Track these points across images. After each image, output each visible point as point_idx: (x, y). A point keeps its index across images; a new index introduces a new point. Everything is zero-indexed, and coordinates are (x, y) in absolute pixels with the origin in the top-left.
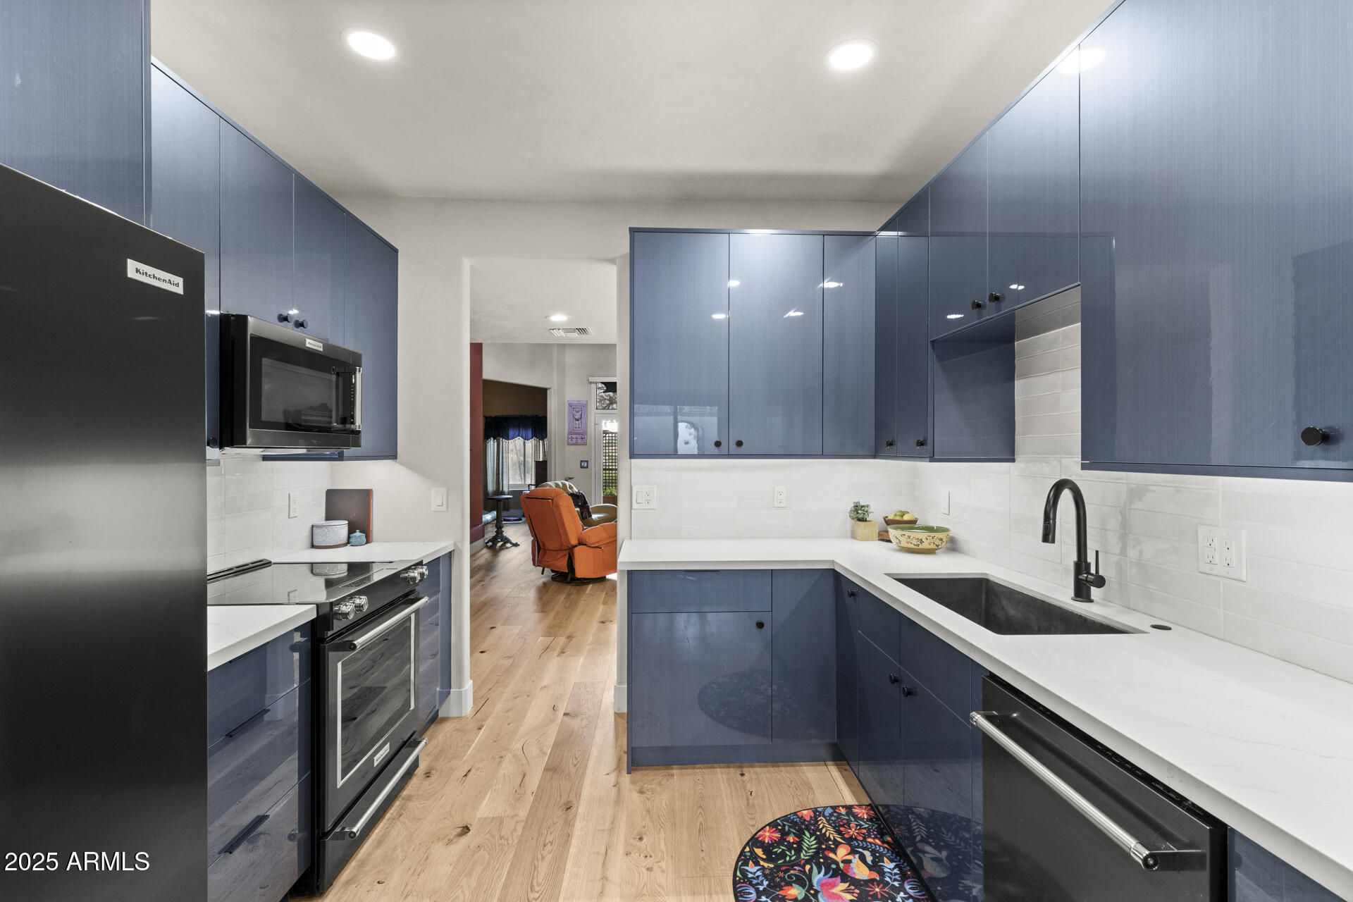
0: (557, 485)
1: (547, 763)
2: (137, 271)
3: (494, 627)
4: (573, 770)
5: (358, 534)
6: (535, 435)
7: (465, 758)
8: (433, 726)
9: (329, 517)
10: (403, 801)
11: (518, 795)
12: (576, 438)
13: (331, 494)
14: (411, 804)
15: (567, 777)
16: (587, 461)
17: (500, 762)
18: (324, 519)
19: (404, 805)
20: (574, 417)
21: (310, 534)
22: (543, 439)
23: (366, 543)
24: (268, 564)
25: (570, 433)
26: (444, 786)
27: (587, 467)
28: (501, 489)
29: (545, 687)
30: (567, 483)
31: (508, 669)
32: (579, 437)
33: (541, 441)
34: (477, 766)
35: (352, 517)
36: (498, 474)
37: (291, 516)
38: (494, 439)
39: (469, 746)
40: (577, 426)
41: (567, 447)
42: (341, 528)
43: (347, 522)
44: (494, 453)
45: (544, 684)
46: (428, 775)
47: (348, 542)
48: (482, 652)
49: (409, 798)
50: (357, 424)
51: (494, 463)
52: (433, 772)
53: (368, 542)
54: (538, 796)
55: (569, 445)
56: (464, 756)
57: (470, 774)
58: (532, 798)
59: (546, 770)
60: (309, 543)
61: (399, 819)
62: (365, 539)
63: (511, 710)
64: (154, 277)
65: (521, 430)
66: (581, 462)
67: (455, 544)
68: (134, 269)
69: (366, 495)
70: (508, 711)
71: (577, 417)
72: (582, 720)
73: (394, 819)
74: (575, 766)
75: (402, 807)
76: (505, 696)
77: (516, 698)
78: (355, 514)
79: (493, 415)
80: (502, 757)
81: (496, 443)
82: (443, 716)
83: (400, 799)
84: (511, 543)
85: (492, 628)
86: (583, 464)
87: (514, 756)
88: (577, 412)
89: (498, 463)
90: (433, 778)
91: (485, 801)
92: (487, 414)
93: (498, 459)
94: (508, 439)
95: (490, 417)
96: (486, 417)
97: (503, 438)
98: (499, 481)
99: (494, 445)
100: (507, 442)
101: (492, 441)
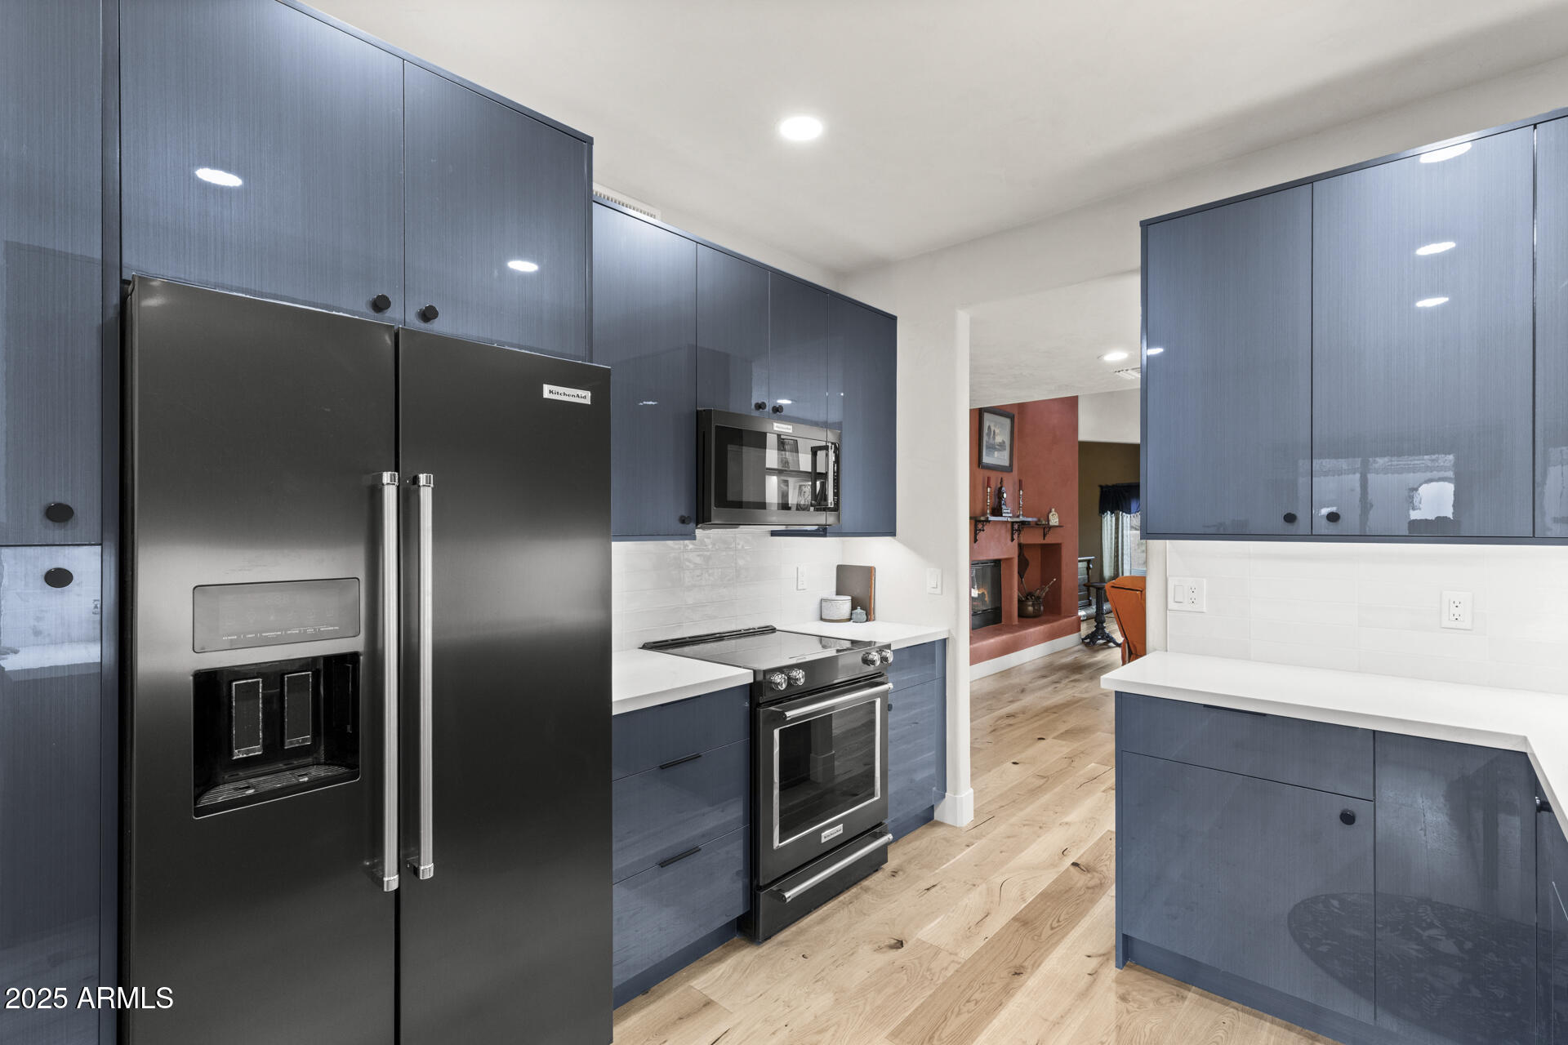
1: (1021, 911)
2: (551, 392)
3: (1043, 739)
4: (1047, 932)
5: (859, 610)
7: (937, 871)
8: (924, 826)
9: (838, 593)
10: (860, 891)
11: (968, 934)
13: (841, 569)
14: (866, 897)
15: (1036, 938)
17: (969, 890)
18: (835, 593)
19: (859, 894)
21: (819, 606)
23: (867, 621)
24: (773, 630)
26: (902, 891)
29: (1067, 824)
31: (1034, 790)
34: (945, 884)
35: (855, 593)
36: (1117, 556)
37: (799, 588)
38: (1112, 513)
39: (948, 860)
42: (845, 604)
43: (850, 598)
44: (1111, 530)
45: (1067, 819)
46: (894, 874)
47: (850, 620)
48: (1014, 763)
49: (866, 890)
50: (829, 501)
51: (1111, 543)
52: (901, 873)
53: (867, 620)
54: (991, 944)
56: (937, 869)
57: (933, 890)
58: (982, 943)
59: (1015, 919)
60: (818, 617)
61: (847, 906)
62: (865, 617)
63: (1013, 836)
64: (564, 394)
67: (949, 631)
68: (549, 391)
69: (869, 572)
70: (1009, 837)
72: (1092, 878)
73: (844, 904)
74: (1052, 929)
75: (857, 897)
76: (1013, 820)
77: (1024, 825)
78: (858, 591)
79: (1110, 483)
80: (974, 885)
81: (1114, 518)
82: (939, 820)
83: (859, 887)
84: (1115, 643)
85: (1040, 739)
87: (988, 889)
89: (1117, 544)
90: (898, 879)
91: (932, 925)
92: (1103, 484)
93: (1117, 538)
94: (1130, 513)
95: (1107, 486)
96: (1101, 487)
97: (1123, 512)
98: (1118, 565)
99: (1111, 521)
100: (1129, 516)
101: (1109, 515)
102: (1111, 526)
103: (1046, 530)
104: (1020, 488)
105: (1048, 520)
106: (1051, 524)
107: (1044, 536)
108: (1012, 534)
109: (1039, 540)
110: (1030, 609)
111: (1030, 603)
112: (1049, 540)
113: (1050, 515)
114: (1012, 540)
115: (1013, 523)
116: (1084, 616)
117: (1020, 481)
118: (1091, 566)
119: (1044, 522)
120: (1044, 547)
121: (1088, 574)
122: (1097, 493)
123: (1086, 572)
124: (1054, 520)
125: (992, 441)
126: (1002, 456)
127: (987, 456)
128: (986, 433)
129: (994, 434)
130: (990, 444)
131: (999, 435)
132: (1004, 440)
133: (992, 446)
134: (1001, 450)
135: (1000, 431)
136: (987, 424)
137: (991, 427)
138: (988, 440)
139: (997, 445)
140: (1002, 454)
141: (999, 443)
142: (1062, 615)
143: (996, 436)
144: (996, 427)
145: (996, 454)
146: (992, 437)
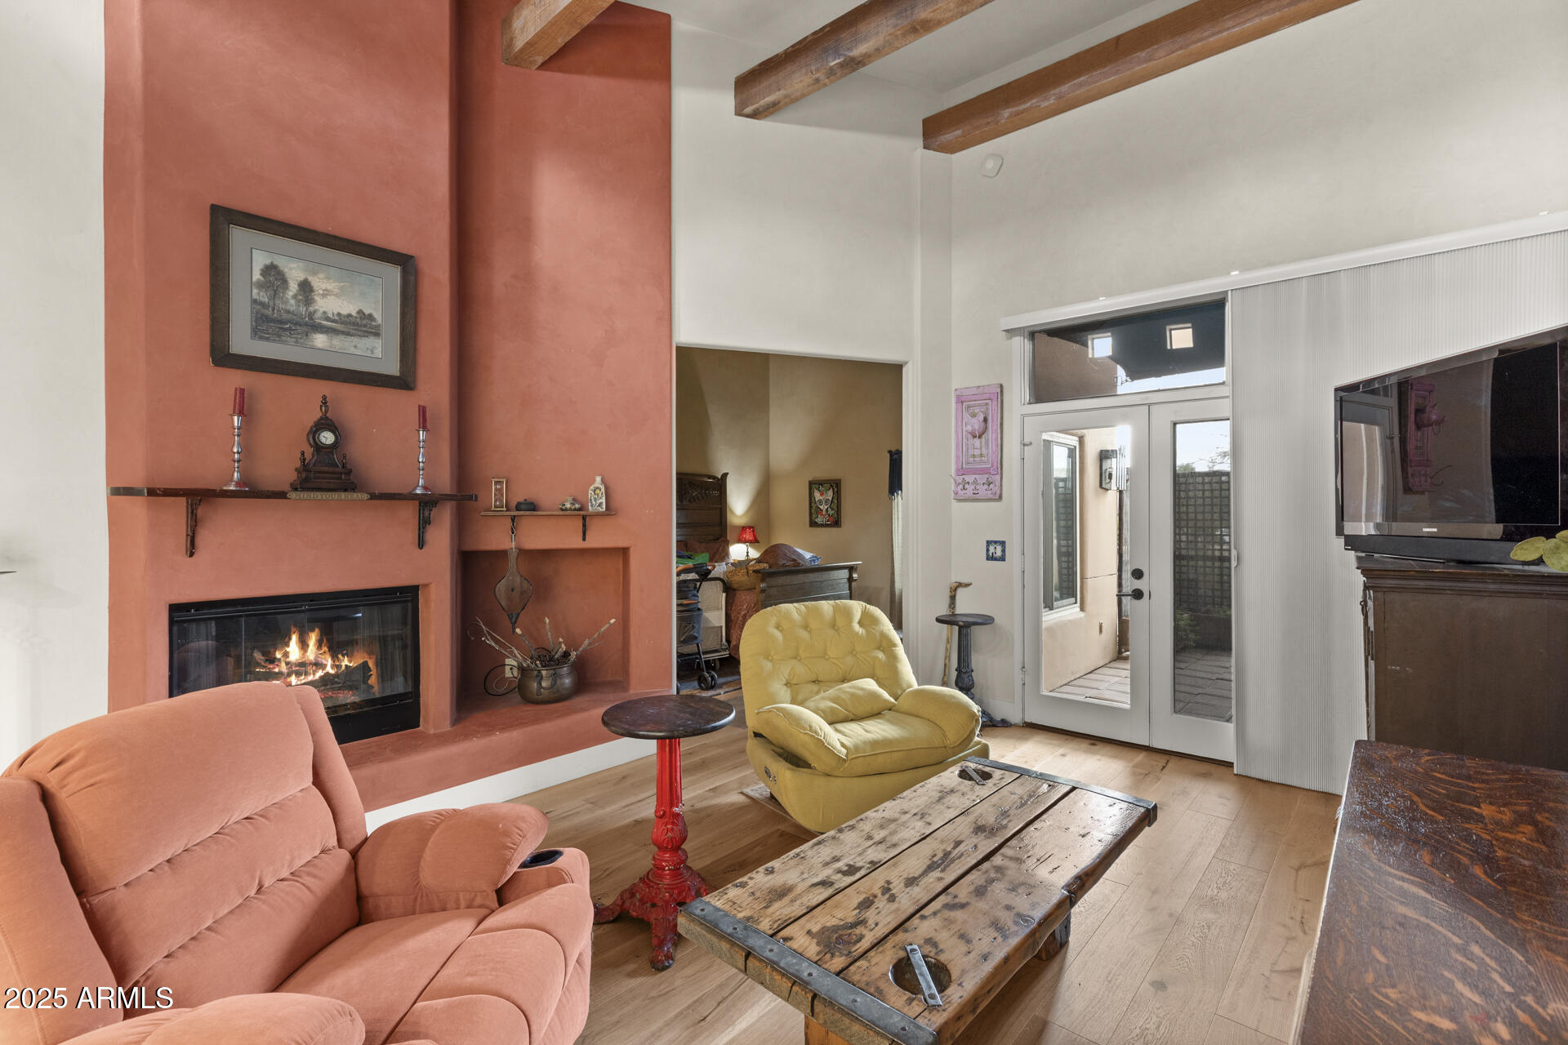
12: (975, 482)
16: (1003, 543)
20: (969, 430)
25: (962, 471)
27: (1002, 559)
32: (982, 479)
40: (977, 452)
41: (956, 506)
55: (959, 500)
66: (989, 543)
71: (975, 429)
86: (992, 549)
88: (976, 417)
103: (588, 520)
104: (422, 423)
106: (590, 508)
107: (585, 532)
109: (570, 540)
112: (597, 540)
113: (590, 491)
117: (422, 410)
124: (597, 501)
125: (292, 305)
126: (355, 347)
127: (267, 339)
128: (254, 279)
129: (305, 292)
130: (278, 310)
131: (337, 295)
132: (367, 312)
133: (294, 317)
134: (348, 334)
135: (341, 288)
136: (260, 260)
137: (286, 270)
138: (267, 300)
139: (328, 319)
140: (353, 344)
141: (339, 314)
142: (631, 692)
143: (316, 297)
144: (315, 273)
145: (320, 340)
146: (295, 297)
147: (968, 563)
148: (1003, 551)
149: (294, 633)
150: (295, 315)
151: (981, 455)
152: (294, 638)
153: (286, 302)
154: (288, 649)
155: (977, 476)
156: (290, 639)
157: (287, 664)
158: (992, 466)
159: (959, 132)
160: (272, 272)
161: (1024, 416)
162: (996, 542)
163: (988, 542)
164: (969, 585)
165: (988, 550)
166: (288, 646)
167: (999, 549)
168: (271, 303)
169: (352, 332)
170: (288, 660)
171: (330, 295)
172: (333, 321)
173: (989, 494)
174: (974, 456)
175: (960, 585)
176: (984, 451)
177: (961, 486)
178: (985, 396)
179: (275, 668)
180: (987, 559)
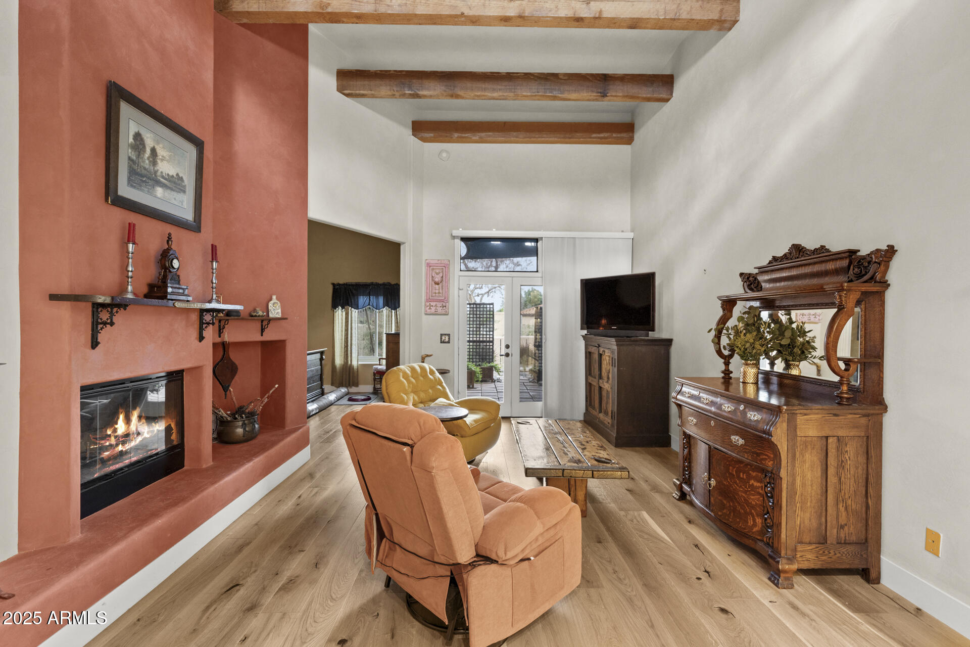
0: (413, 369)
6: (386, 304)
12: (436, 306)
16: (449, 335)
20: (433, 280)
22: (395, 309)
25: (428, 300)
27: (449, 342)
28: (349, 363)
30: (426, 365)
32: (439, 304)
33: (393, 311)
36: (346, 346)
38: (343, 308)
40: (437, 291)
41: (424, 317)
44: (342, 323)
51: (342, 335)
55: (426, 314)
65: (371, 297)
71: (437, 280)
79: (341, 281)
81: (344, 313)
86: (443, 338)
88: (437, 274)
89: (347, 335)
92: (335, 282)
93: (347, 330)
94: (357, 308)
95: (339, 284)
96: (333, 284)
97: (352, 307)
98: (347, 354)
99: (342, 315)
100: (357, 311)
101: (340, 310)
102: (342, 320)
103: (265, 323)
104: (214, 257)
105: (268, 311)
106: (271, 315)
107: (262, 330)
108: (201, 330)
109: (254, 336)
110: (240, 431)
111: (240, 423)
112: (269, 335)
113: (270, 304)
114: (201, 338)
115: (202, 311)
116: (316, 409)
117: (214, 248)
118: (324, 357)
119: (260, 313)
120: (264, 344)
121: (321, 365)
122: (330, 291)
123: (319, 363)
124: (275, 311)
125: (146, 164)
126: (175, 199)
127: (134, 187)
128: (130, 142)
129: (153, 155)
130: (141, 167)
131: (168, 161)
132: (181, 175)
133: (148, 173)
134: (172, 189)
135: (170, 156)
136: (133, 128)
137: (145, 138)
138: (135, 158)
139: (163, 177)
140: (174, 197)
141: (168, 175)
142: (287, 429)
143: (158, 160)
144: (158, 143)
145: (159, 191)
146: (148, 158)
147: (432, 345)
148: (449, 339)
149: (121, 413)
150: (148, 172)
151: (439, 293)
152: (122, 417)
153: (144, 162)
154: (116, 426)
155: (437, 303)
156: (118, 418)
157: (116, 437)
158: (445, 298)
159: (432, 135)
160: (138, 136)
161: (459, 276)
162: (445, 334)
163: (441, 334)
164: (431, 356)
165: (441, 338)
166: (117, 424)
167: (447, 337)
168: (137, 161)
169: (174, 188)
170: (116, 434)
171: (165, 160)
172: (165, 179)
173: (443, 312)
174: (435, 293)
175: (428, 356)
176: (441, 291)
177: (429, 307)
178: (443, 265)
179: (106, 442)
180: (441, 343)
